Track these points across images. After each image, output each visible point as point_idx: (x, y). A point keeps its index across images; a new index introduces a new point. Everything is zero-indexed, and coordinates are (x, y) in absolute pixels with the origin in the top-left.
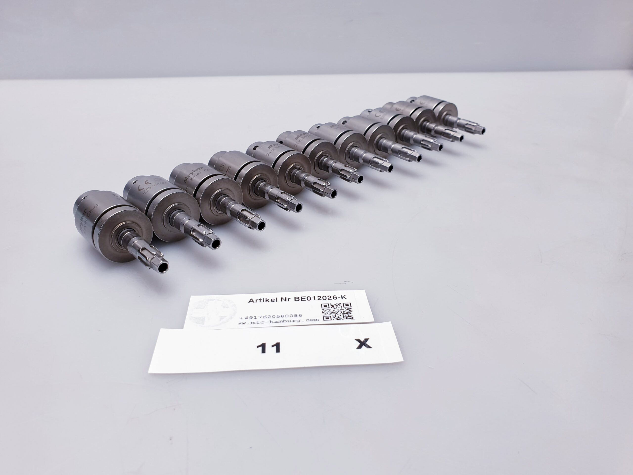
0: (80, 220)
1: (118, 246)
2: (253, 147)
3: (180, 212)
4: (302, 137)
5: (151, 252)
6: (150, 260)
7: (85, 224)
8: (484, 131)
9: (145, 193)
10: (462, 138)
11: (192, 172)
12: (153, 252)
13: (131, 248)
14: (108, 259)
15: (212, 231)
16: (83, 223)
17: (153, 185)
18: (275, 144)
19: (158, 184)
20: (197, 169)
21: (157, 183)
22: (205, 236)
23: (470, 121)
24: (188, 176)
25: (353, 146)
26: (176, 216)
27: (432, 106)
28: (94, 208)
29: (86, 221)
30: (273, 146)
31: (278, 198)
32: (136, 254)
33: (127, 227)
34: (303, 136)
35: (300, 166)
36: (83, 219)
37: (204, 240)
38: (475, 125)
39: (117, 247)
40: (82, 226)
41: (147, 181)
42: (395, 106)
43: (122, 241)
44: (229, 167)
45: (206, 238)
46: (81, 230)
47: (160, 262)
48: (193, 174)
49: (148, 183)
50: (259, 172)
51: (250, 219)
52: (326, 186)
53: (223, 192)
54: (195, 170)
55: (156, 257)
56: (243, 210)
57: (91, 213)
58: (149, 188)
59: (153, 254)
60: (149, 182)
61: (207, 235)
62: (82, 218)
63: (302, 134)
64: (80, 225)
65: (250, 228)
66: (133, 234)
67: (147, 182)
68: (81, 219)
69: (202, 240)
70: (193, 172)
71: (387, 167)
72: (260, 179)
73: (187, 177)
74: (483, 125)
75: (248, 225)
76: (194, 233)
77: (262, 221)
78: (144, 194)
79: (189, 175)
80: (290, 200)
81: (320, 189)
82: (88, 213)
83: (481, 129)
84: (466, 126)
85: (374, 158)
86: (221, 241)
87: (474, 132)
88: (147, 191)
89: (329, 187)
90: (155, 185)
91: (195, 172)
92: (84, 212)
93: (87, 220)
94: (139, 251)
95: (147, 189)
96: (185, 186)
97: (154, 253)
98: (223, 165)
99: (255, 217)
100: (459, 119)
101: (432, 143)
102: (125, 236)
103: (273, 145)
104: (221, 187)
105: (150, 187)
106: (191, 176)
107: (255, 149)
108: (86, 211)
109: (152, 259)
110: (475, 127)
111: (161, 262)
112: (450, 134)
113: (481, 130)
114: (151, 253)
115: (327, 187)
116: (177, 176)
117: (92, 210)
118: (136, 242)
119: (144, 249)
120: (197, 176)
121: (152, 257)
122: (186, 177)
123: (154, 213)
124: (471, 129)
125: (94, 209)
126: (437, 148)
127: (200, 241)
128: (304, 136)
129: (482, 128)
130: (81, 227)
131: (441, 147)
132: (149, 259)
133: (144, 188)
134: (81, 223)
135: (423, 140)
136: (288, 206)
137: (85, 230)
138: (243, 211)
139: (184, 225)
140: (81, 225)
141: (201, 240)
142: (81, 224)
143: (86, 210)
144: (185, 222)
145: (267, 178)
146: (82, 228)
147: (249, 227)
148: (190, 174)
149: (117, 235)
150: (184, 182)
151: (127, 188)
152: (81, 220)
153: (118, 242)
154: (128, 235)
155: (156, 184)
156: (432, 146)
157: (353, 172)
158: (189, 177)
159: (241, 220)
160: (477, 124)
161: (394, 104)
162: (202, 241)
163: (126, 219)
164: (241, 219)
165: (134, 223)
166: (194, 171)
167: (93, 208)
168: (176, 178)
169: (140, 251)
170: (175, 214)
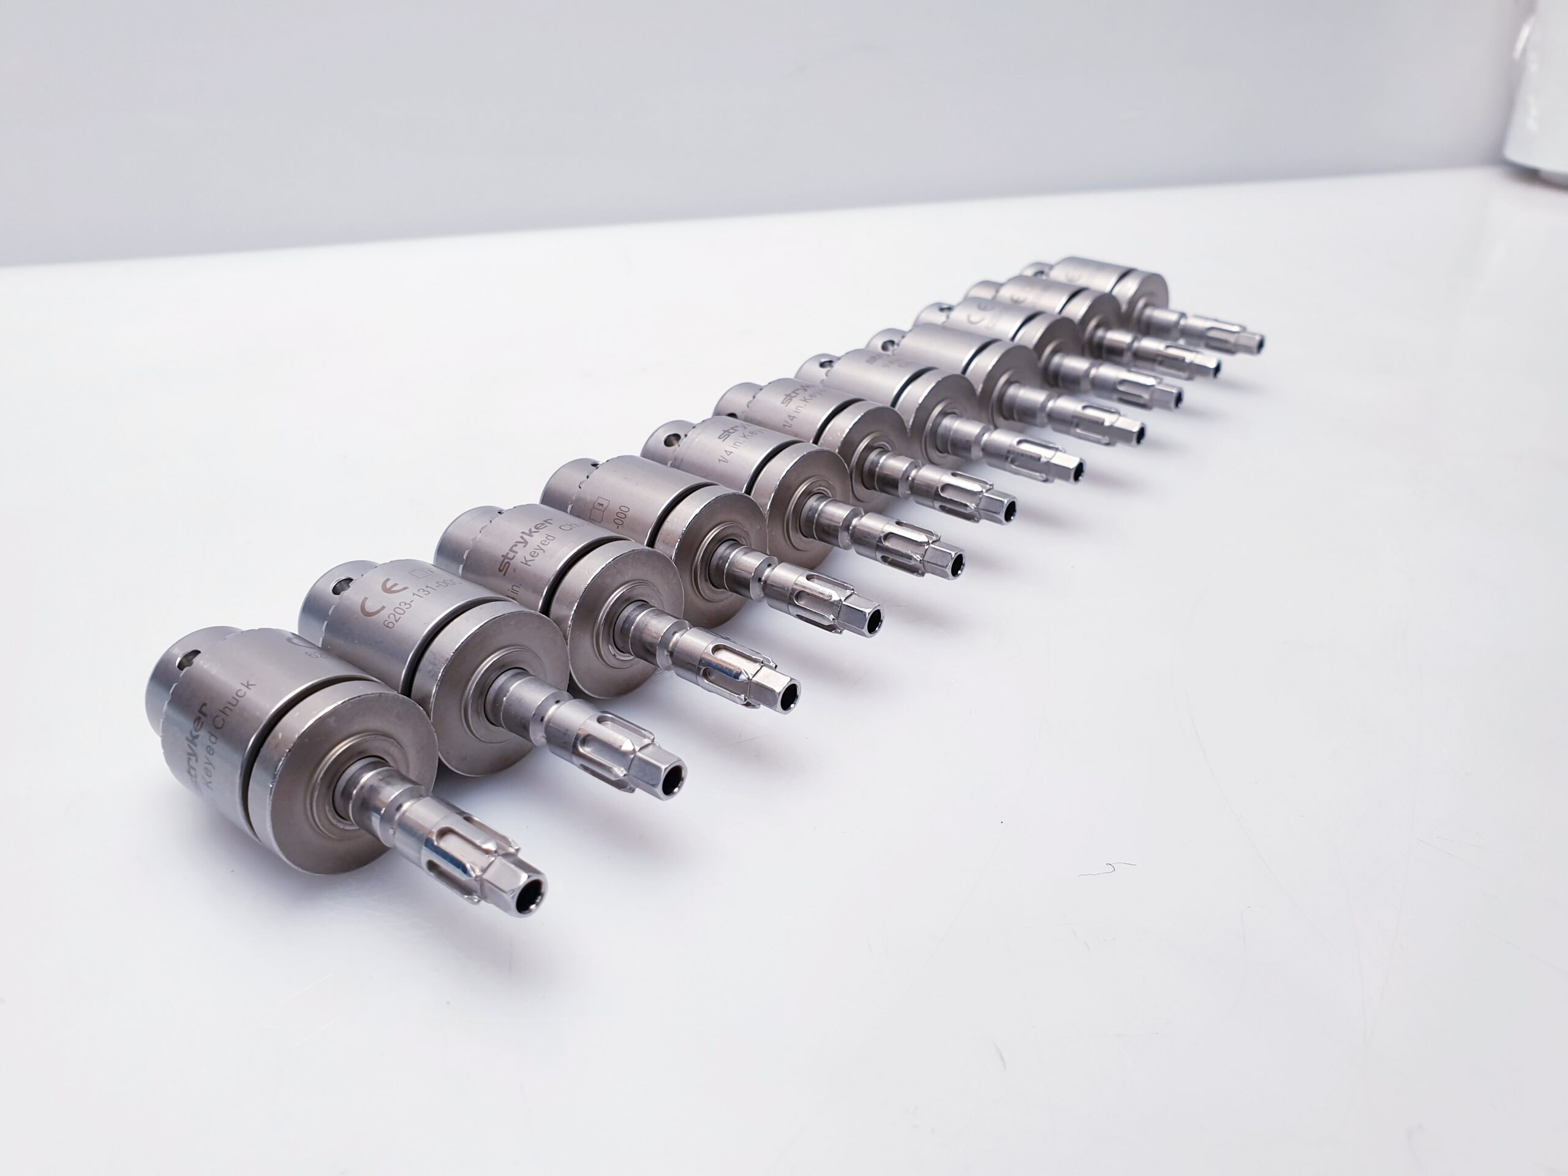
0: (187, 743)
1: (334, 822)
2: (663, 439)
3: (520, 677)
4: (801, 396)
5: (478, 842)
6: (478, 873)
7: (209, 756)
8: (1261, 345)
9: (391, 625)
10: (1217, 369)
11: (522, 537)
12: (485, 842)
13: (393, 829)
14: (303, 869)
15: (652, 737)
16: (200, 750)
17: (414, 594)
18: (737, 427)
19: (429, 589)
20: (535, 527)
21: (427, 587)
22: (632, 756)
23: (1216, 320)
24: (511, 550)
25: (944, 414)
26: (508, 692)
27: (1104, 283)
28: (237, 698)
29: (214, 746)
30: (731, 431)
31: (800, 594)
32: (420, 853)
33: (360, 753)
34: (802, 394)
35: (824, 487)
36: (197, 737)
37: (628, 770)
38: (1236, 329)
39: (332, 824)
40: (197, 761)
41: (388, 580)
42: (1006, 293)
43: (351, 805)
44: (622, 508)
45: (635, 762)
46: (189, 772)
47: (519, 878)
48: (526, 543)
49: (393, 589)
50: (719, 518)
51: (748, 678)
52: (930, 542)
53: (635, 592)
54: (530, 530)
55: (499, 862)
56: (716, 649)
57: (227, 715)
58: (403, 606)
59: (487, 852)
60: (396, 585)
61: (639, 754)
62: (195, 733)
63: (798, 390)
64: (186, 757)
65: (748, 705)
66: (388, 777)
67: (389, 585)
68: (190, 738)
69: (625, 772)
70: (526, 537)
71: (1069, 469)
72: (725, 537)
73: (508, 553)
74: (1257, 328)
75: (743, 696)
76: (587, 747)
77: (791, 680)
78: (388, 627)
79: (515, 549)
80: (843, 599)
81: (909, 552)
82: (217, 716)
83: (1254, 339)
84: (1212, 334)
85: (1020, 442)
86: (686, 768)
87: (1233, 349)
88: (398, 616)
89: (937, 543)
90: (421, 593)
91: (530, 535)
92: (200, 711)
93: (215, 743)
94: (428, 843)
95: (397, 610)
96: (507, 586)
97: (490, 846)
98: (602, 505)
99: (764, 667)
100: (1183, 315)
101: (1152, 388)
102: (362, 787)
103: (732, 428)
104: (627, 579)
105: (406, 604)
106: (522, 554)
107: (668, 442)
108: (204, 708)
109: (484, 871)
110: (1236, 335)
111: (524, 879)
112: (1183, 360)
113: (1254, 344)
114: (478, 848)
115: (931, 545)
116: (467, 552)
117: (231, 707)
118: (405, 806)
119: (444, 833)
120: (542, 549)
121: (485, 860)
122: (503, 556)
123: (438, 692)
124: (1226, 342)
125: (238, 701)
126: (1168, 402)
127: (616, 776)
128: (806, 395)
129: (1258, 338)
130: (193, 763)
131: (1179, 399)
132: (474, 872)
133: (383, 607)
134: (190, 751)
135: (1123, 382)
136: (837, 618)
137: (210, 776)
138: (715, 651)
139: (542, 719)
140: (189, 759)
141: (620, 772)
142: (189, 754)
143: (204, 705)
144: (547, 711)
145: (743, 534)
146: (195, 769)
147: (745, 703)
148: (516, 546)
149: (329, 787)
150: (500, 571)
151: (312, 607)
152: (187, 739)
153: (333, 809)
154: (370, 783)
155: (424, 591)
156: (1151, 396)
157: (984, 491)
158: (516, 553)
159: (712, 683)
160: (1240, 326)
161: (1001, 285)
162: (625, 775)
163: (356, 728)
164: (712, 678)
165: (383, 738)
166: (528, 532)
167: (233, 698)
168: (465, 557)
169: (436, 843)
170: (503, 683)
